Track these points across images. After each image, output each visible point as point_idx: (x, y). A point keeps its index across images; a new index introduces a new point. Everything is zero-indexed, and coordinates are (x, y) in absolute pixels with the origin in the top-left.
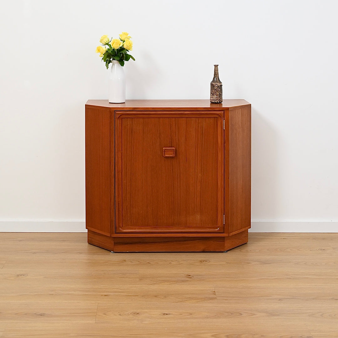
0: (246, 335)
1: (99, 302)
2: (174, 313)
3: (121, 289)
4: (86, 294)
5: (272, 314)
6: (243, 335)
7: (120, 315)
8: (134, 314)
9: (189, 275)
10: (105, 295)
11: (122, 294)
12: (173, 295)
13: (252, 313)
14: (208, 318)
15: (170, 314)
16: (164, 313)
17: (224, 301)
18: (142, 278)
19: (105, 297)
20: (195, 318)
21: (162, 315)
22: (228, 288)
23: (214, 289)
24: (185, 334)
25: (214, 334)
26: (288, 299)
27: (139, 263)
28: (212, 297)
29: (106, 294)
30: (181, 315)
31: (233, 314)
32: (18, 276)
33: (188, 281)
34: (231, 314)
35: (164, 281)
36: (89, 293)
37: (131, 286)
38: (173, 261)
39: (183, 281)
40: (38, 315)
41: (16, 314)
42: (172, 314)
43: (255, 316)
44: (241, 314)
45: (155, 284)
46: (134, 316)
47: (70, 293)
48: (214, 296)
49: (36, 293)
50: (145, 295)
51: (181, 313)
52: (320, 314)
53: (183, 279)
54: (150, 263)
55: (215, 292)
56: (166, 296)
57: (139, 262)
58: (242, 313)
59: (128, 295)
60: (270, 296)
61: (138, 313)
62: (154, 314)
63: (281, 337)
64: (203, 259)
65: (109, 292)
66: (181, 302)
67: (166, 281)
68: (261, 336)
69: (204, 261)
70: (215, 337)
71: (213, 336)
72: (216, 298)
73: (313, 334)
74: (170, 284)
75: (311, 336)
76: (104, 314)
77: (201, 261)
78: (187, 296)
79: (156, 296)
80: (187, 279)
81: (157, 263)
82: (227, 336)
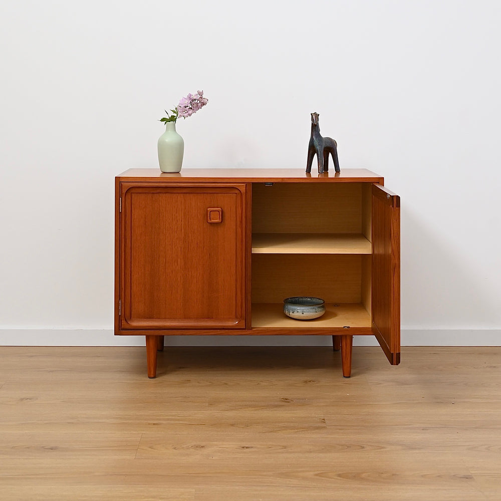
0: (369, 474)
1: (144, 432)
2: (258, 446)
3: (178, 417)
4: (124, 423)
5: (411, 447)
6: (364, 474)
7: (175, 448)
8: (197, 447)
9: (286, 399)
10: (154, 424)
11: (181, 422)
12: (259, 423)
13: (379, 446)
14: (311, 452)
15: (252, 447)
16: (243, 446)
17: (338, 430)
18: (213, 403)
19: (156, 426)
20: (291, 453)
21: (239, 449)
22: (345, 415)
23: (322, 415)
24: (274, 472)
25: (319, 472)
26: (437, 428)
27: (210, 384)
28: (321, 425)
29: (155, 422)
30: (270, 449)
31: (350, 447)
32: (22, 399)
33: (283, 405)
34: (347, 447)
36: (130, 422)
37: (196, 412)
38: (263, 382)
39: (276, 406)
40: (47, 449)
41: (13, 448)
42: (255, 448)
43: (384, 450)
44: (363, 448)
45: (233, 410)
46: (197, 450)
47: (100, 421)
48: (323, 425)
49: (46, 422)
50: (217, 424)
51: (270, 446)
52: (486, 446)
53: (276, 403)
54: (227, 384)
55: (324, 419)
56: (248, 424)
57: (210, 382)
58: (365, 446)
59: (190, 423)
60: (410, 425)
61: (202, 447)
62: (227, 448)
63: (422, 476)
64: (309, 379)
65: (160, 420)
66: (271, 432)
67: (250, 406)
68: (393, 475)
69: (310, 381)
70: (320, 476)
71: (317, 475)
72: (325, 427)
73: (473, 472)
74: (256, 410)
75: (470, 475)
76: (150, 447)
77: (306, 382)
78: (281, 425)
79: (232, 425)
80: (283, 403)
81: (238, 384)
82: (339, 475)
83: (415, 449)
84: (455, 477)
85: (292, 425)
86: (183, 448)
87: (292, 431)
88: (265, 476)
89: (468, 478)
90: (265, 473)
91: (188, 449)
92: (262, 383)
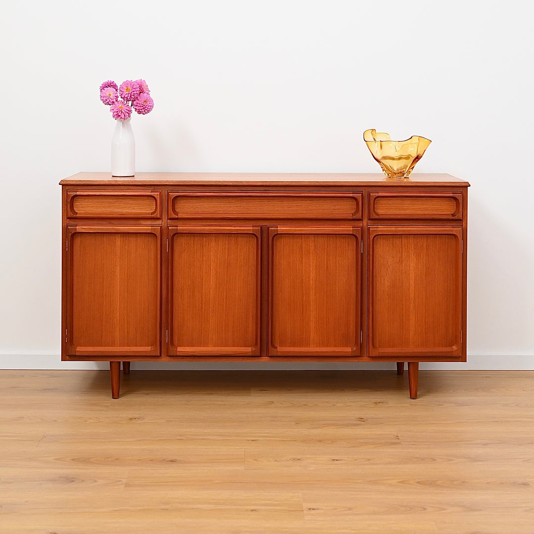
0: (443, 481)
1: (246, 447)
2: (346, 459)
3: (272, 434)
4: (225, 439)
5: (475, 460)
6: (439, 482)
7: (276, 461)
8: (294, 459)
9: (362, 419)
10: (252, 440)
11: (275, 439)
12: (342, 439)
13: (448, 459)
14: (391, 464)
15: (341, 460)
16: (333, 459)
17: (411, 446)
18: (298, 422)
19: (253, 442)
20: (374, 464)
21: (330, 461)
22: (415, 432)
23: (396, 433)
24: (363, 480)
25: (402, 480)
26: (495, 444)
27: (292, 405)
28: (396, 441)
30: (356, 461)
32: (131, 419)
33: (360, 424)
34: (421, 460)
35: (328, 425)
39: (354, 425)
40: (168, 461)
41: (139, 460)
42: (344, 460)
43: (453, 462)
44: (434, 460)
45: (317, 428)
46: (295, 462)
47: (205, 437)
48: (398, 441)
50: (306, 440)
51: (356, 459)
53: (354, 422)
54: (306, 405)
55: (398, 436)
56: (333, 440)
57: (291, 403)
58: (436, 459)
59: (283, 439)
60: (472, 441)
61: (299, 459)
62: (320, 460)
63: (488, 483)
64: (378, 400)
65: (257, 437)
66: (354, 447)
67: (332, 425)
68: (463, 482)
69: (379, 403)
70: (402, 483)
71: (400, 482)
72: (400, 443)
73: (529, 480)
74: (337, 428)
75: (527, 482)
76: (255, 460)
77: (376, 403)
78: (362, 441)
79: (320, 441)
80: (359, 422)
81: (317, 405)
82: (419, 483)
83: (480, 461)
84: (514, 484)
85: (371, 441)
86: (283, 460)
87: (373, 446)
88: (356, 483)
89: (525, 484)
90: (357, 481)
91: (287, 461)
92: (337, 404)
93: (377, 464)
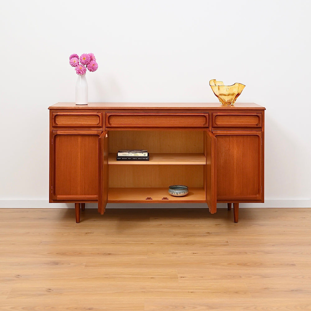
93: (216, 255)
